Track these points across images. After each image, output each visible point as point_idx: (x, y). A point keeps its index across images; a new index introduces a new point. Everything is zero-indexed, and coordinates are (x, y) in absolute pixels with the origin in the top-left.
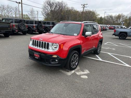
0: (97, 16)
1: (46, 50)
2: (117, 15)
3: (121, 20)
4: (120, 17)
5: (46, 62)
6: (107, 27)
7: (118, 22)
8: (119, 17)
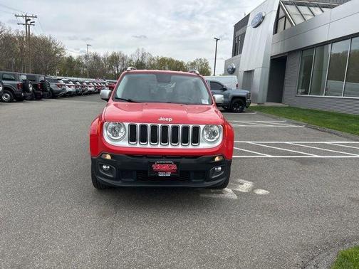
0: (56, 52)
1: (190, 147)
2: (110, 54)
3: (120, 67)
4: (116, 59)
5: (194, 181)
6: (105, 83)
7: (115, 72)
8: (114, 59)
